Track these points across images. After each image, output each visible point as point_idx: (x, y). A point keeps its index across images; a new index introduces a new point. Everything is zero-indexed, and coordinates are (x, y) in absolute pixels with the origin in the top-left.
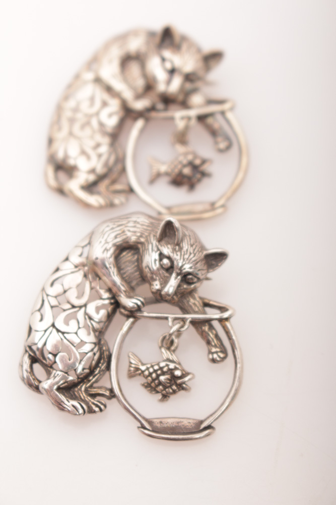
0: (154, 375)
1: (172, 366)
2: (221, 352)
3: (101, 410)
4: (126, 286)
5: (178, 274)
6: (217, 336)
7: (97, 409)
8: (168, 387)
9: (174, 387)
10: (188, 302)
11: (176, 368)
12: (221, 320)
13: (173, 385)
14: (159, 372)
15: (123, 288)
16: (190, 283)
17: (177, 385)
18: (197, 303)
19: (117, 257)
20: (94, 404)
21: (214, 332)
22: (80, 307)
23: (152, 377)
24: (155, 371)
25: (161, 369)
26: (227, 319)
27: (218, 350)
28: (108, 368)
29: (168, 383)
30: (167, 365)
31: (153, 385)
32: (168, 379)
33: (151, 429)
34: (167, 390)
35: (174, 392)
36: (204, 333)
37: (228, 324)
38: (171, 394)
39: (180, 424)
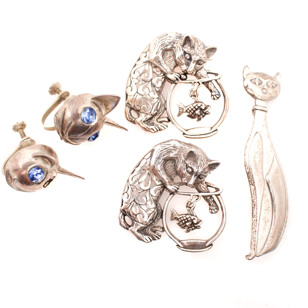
0: (184, 222)
1: (192, 217)
2: (216, 209)
3: (159, 238)
4: (169, 179)
5: (195, 176)
6: (214, 201)
7: (157, 239)
8: (190, 228)
9: (193, 228)
10: (200, 186)
11: (194, 219)
12: (216, 195)
13: (193, 226)
14: (186, 220)
15: (167, 181)
16: (201, 179)
17: (194, 227)
18: (204, 187)
19: (164, 165)
20: (155, 236)
21: (212, 199)
22: (147, 190)
23: (182, 222)
24: (184, 220)
25: (187, 219)
26: (219, 195)
27: (214, 208)
28: (162, 217)
29: (190, 226)
30: (190, 217)
31: (183, 226)
32: (190, 224)
33: (183, 247)
34: (190, 229)
35: (193, 229)
36: (208, 200)
37: (219, 197)
38: (191, 230)
39: (196, 243)
